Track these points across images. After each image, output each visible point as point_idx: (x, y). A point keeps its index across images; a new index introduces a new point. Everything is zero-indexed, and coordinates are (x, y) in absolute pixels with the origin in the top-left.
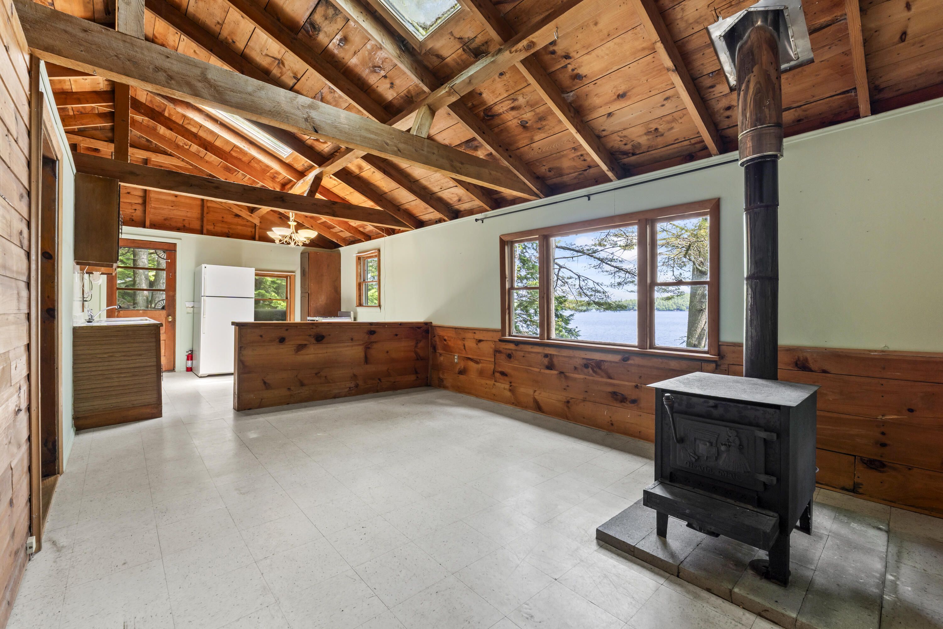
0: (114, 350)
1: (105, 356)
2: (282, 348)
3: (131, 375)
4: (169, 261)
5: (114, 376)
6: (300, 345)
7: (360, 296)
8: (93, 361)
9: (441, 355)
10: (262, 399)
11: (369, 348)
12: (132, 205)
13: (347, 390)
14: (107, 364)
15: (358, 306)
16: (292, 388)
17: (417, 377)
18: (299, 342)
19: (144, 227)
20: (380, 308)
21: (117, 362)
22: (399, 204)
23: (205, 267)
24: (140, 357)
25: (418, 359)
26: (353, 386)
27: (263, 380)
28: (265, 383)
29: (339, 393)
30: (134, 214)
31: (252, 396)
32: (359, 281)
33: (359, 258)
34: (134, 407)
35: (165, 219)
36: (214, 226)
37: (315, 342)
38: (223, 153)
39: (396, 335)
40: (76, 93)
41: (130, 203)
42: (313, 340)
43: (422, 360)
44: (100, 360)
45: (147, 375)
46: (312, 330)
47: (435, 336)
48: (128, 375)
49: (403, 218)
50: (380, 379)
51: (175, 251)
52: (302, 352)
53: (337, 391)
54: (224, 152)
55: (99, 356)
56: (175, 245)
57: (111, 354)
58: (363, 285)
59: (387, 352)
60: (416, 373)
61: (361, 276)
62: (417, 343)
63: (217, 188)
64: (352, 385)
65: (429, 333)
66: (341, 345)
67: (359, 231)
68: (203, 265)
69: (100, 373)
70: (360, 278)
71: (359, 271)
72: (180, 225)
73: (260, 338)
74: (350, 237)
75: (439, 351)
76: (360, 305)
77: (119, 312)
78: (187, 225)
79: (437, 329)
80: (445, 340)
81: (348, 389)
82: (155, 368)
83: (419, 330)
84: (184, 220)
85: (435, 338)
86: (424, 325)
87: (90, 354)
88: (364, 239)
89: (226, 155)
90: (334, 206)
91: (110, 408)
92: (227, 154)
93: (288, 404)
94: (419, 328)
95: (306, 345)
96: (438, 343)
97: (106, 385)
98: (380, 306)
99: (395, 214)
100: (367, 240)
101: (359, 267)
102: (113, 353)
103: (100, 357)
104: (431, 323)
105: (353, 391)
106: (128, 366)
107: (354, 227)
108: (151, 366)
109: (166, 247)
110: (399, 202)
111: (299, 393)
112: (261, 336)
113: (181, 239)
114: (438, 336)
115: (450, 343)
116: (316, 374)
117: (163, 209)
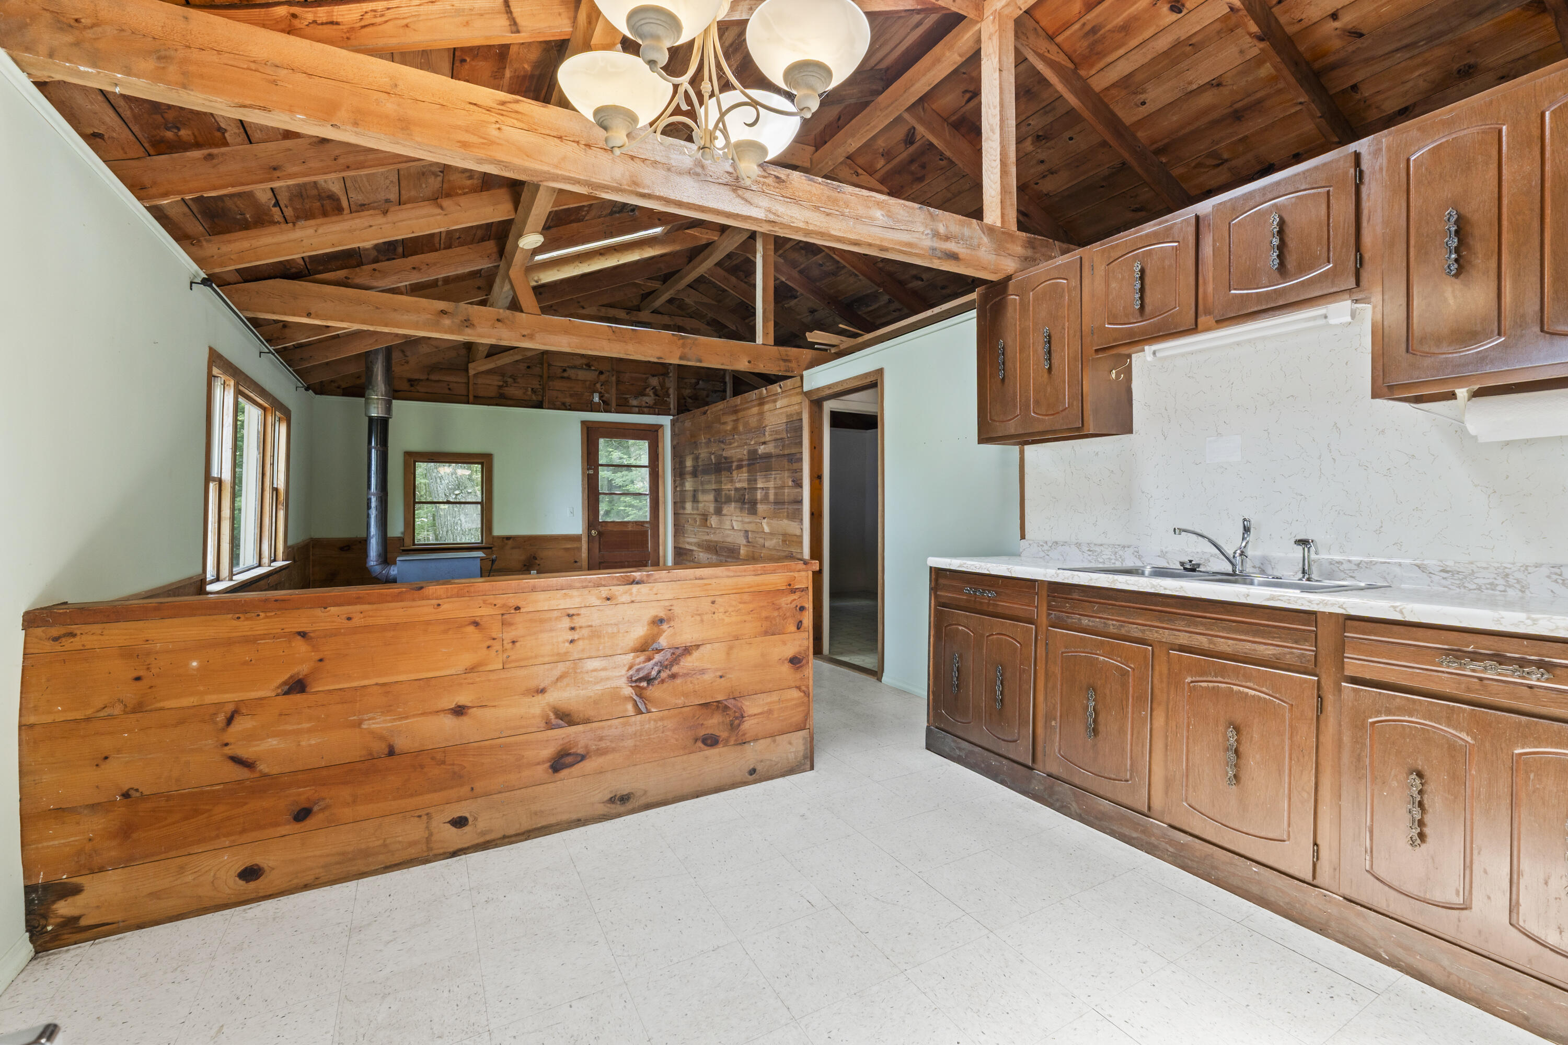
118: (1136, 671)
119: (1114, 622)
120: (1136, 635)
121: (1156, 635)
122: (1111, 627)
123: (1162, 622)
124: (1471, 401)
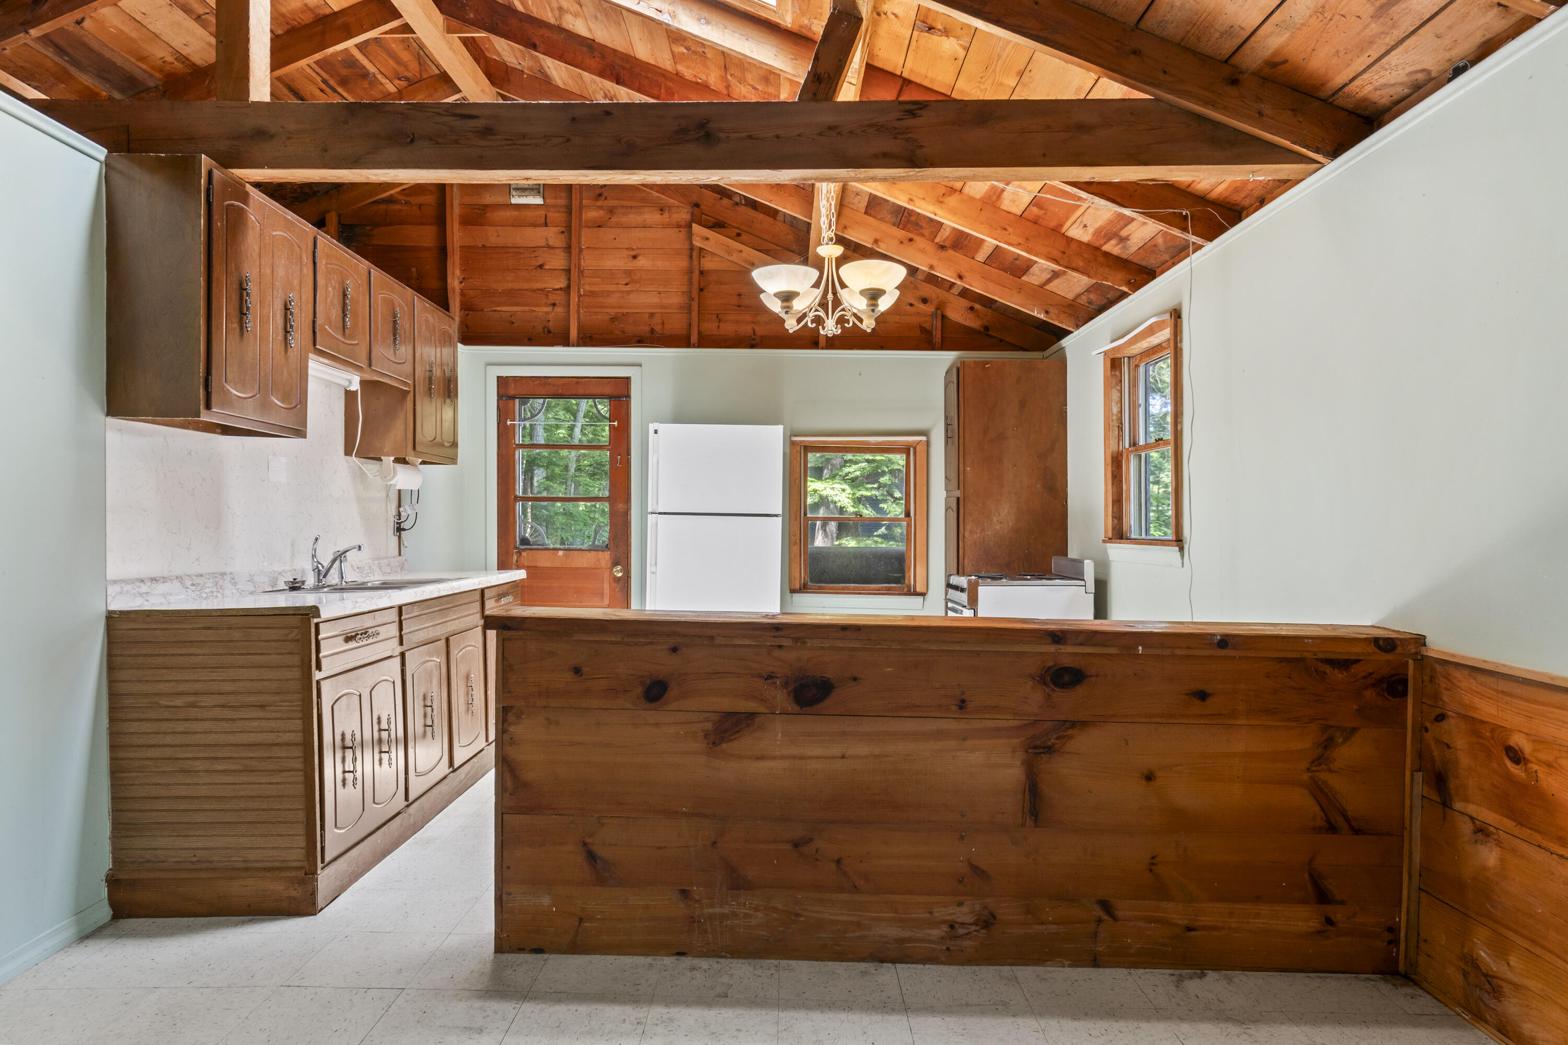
0: (198, 687)
1: (179, 702)
2: (657, 725)
3: (240, 768)
4: (616, 423)
5: (200, 765)
6: (728, 715)
7: (1118, 502)
8: (152, 715)
9: (1482, 831)
10: (581, 920)
11: (1049, 750)
12: (547, 296)
13: (936, 933)
14: (181, 727)
15: (1110, 540)
16: (696, 891)
17: (1329, 921)
18: (727, 704)
19: (566, 342)
20: (1181, 549)
21: (206, 725)
22: (1229, 46)
23: (656, 432)
24: (261, 714)
25: (1332, 828)
26: (969, 919)
27: (585, 844)
28: (592, 857)
29: (901, 941)
30: (550, 317)
31: (546, 900)
32: (1113, 447)
33: (1115, 364)
34: (248, 870)
35: (613, 319)
36: (720, 321)
37: (791, 707)
38: (661, 79)
39: (1202, 696)
40: (342, 12)
41: (542, 290)
42: (781, 698)
43: (1357, 832)
44: (166, 715)
45: (281, 771)
46: (777, 653)
47: (1441, 718)
48: (233, 767)
49: (1259, 118)
50: (1106, 906)
51: (628, 396)
52: (735, 744)
53: (894, 932)
54: (663, 75)
55: (164, 702)
56: (627, 380)
57: (191, 699)
58: (1128, 461)
59: (1149, 777)
60: (1322, 897)
61: (1120, 428)
62: (1328, 744)
63: (487, 132)
64: (964, 914)
65: (1404, 694)
66: (911, 725)
67: (1107, 255)
68: (651, 425)
69: (168, 752)
70: (1120, 437)
71: (1115, 410)
72: (644, 329)
73: (569, 676)
74: (1088, 291)
75: (1471, 809)
76: (1119, 534)
77: (521, 554)
78: (658, 328)
79: (1463, 681)
80: (1516, 756)
81: (945, 928)
82: (298, 752)
83: (1338, 675)
84: (652, 315)
85: (1445, 725)
86: (1372, 648)
87: (146, 695)
88: (1128, 283)
89: (670, 84)
90: (912, 122)
91: (192, 862)
92: (671, 80)
93: (681, 954)
94: (1344, 664)
95: (751, 716)
96: (1464, 760)
97: (182, 791)
98: (1179, 541)
99: (1213, 105)
100: (1136, 286)
101: (1115, 395)
102: (195, 694)
103: (168, 707)
104: (1420, 640)
105: (967, 943)
106: (232, 739)
107: (1088, 245)
108: (288, 744)
109: (608, 390)
110: (1230, 31)
111: (723, 917)
112: (577, 671)
113: (640, 365)
114: (1466, 718)
115: (1551, 783)
116: (797, 845)
117: (609, 294)
120: (439, 633)
121: (445, 628)
123: (446, 617)
124: (395, 464)
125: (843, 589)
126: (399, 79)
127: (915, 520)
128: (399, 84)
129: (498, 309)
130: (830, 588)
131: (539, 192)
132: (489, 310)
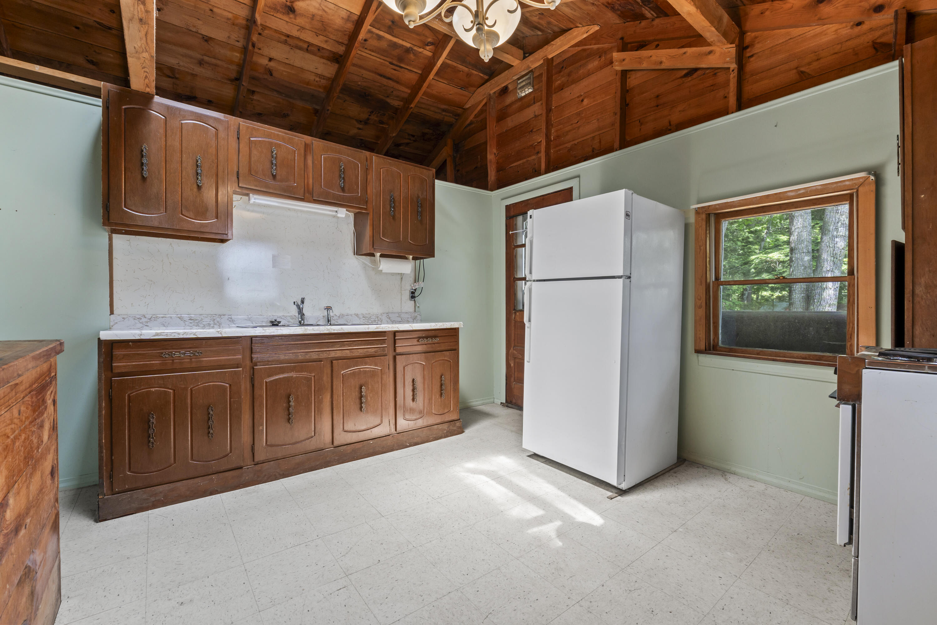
19: (538, 174)
35: (569, 150)
36: (641, 124)
41: (532, 145)
56: (572, 188)
72: (588, 150)
78: (597, 145)
84: (593, 138)
113: (578, 176)
117: (568, 133)
118: (315, 376)
119: (301, 354)
120: (315, 357)
121: (325, 355)
122: (300, 356)
123: (328, 348)
124: (381, 258)
125: (758, 354)
126: (427, 45)
127: (858, 278)
128: (430, 49)
129: (512, 165)
130: (742, 352)
131: (530, 84)
132: (508, 167)
